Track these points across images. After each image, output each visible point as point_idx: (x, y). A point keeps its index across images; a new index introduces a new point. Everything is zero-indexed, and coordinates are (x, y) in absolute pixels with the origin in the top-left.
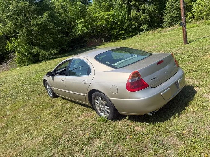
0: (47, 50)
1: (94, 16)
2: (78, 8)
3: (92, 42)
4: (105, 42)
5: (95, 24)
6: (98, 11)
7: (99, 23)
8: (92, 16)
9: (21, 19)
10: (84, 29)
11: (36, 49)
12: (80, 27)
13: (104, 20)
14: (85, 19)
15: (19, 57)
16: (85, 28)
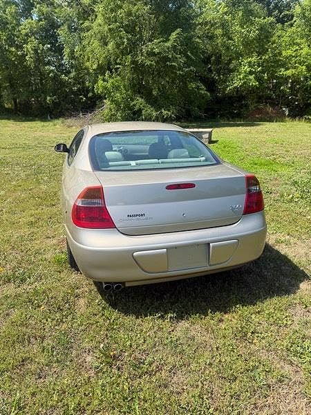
0: (158, 108)
1: (284, 53)
2: (254, 32)
3: (259, 111)
4: (289, 116)
5: (280, 72)
6: (298, 44)
7: (289, 73)
8: (280, 54)
9: (128, 39)
10: (251, 80)
11: (139, 102)
12: (243, 75)
13: (304, 67)
14: (261, 59)
15: (111, 110)
16: (252, 77)
